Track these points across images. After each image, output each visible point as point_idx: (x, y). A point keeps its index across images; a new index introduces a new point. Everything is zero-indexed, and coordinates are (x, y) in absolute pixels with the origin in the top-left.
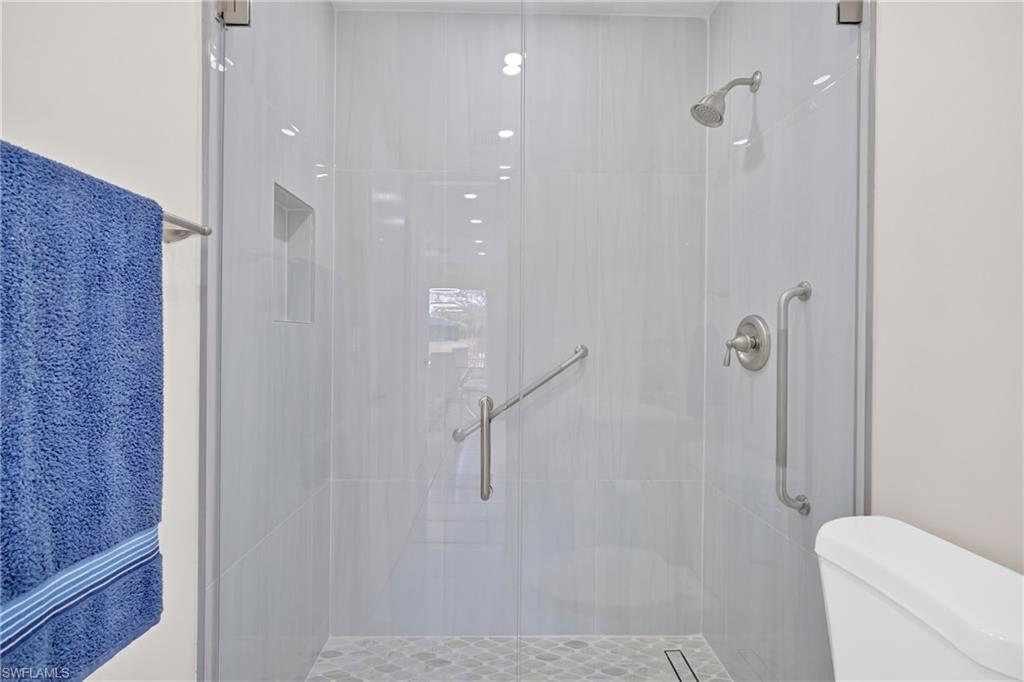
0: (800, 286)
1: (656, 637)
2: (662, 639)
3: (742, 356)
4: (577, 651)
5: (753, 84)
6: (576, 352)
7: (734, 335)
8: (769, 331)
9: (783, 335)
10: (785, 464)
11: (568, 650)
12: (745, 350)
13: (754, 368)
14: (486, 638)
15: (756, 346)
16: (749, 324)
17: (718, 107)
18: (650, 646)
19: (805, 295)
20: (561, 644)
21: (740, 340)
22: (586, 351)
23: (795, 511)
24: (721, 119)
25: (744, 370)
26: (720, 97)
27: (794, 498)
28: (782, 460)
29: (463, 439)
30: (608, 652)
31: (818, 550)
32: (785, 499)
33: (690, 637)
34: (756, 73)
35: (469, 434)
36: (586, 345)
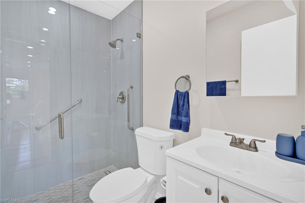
0: (131, 85)
1: (102, 169)
2: (103, 169)
3: (120, 100)
4: (82, 180)
5: (122, 41)
6: (79, 101)
7: (118, 96)
8: (126, 95)
9: (128, 95)
10: (129, 122)
11: (79, 181)
12: (121, 99)
13: (123, 102)
14: (51, 188)
15: (123, 98)
16: (122, 93)
17: (115, 44)
18: (101, 172)
19: (132, 88)
20: (77, 180)
21: (120, 97)
22: (82, 100)
23: (131, 130)
24: (115, 47)
25: (121, 103)
26: (115, 42)
27: (131, 127)
28: (129, 121)
29: (40, 129)
30: (90, 177)
31: (135, 134)
32: (129, 128)
33: (110, 167)
34: (122, 39)
35: (43, 127)
36: (81, 98)
